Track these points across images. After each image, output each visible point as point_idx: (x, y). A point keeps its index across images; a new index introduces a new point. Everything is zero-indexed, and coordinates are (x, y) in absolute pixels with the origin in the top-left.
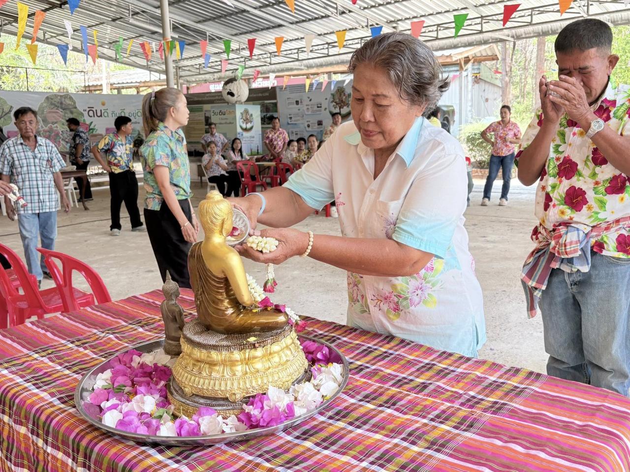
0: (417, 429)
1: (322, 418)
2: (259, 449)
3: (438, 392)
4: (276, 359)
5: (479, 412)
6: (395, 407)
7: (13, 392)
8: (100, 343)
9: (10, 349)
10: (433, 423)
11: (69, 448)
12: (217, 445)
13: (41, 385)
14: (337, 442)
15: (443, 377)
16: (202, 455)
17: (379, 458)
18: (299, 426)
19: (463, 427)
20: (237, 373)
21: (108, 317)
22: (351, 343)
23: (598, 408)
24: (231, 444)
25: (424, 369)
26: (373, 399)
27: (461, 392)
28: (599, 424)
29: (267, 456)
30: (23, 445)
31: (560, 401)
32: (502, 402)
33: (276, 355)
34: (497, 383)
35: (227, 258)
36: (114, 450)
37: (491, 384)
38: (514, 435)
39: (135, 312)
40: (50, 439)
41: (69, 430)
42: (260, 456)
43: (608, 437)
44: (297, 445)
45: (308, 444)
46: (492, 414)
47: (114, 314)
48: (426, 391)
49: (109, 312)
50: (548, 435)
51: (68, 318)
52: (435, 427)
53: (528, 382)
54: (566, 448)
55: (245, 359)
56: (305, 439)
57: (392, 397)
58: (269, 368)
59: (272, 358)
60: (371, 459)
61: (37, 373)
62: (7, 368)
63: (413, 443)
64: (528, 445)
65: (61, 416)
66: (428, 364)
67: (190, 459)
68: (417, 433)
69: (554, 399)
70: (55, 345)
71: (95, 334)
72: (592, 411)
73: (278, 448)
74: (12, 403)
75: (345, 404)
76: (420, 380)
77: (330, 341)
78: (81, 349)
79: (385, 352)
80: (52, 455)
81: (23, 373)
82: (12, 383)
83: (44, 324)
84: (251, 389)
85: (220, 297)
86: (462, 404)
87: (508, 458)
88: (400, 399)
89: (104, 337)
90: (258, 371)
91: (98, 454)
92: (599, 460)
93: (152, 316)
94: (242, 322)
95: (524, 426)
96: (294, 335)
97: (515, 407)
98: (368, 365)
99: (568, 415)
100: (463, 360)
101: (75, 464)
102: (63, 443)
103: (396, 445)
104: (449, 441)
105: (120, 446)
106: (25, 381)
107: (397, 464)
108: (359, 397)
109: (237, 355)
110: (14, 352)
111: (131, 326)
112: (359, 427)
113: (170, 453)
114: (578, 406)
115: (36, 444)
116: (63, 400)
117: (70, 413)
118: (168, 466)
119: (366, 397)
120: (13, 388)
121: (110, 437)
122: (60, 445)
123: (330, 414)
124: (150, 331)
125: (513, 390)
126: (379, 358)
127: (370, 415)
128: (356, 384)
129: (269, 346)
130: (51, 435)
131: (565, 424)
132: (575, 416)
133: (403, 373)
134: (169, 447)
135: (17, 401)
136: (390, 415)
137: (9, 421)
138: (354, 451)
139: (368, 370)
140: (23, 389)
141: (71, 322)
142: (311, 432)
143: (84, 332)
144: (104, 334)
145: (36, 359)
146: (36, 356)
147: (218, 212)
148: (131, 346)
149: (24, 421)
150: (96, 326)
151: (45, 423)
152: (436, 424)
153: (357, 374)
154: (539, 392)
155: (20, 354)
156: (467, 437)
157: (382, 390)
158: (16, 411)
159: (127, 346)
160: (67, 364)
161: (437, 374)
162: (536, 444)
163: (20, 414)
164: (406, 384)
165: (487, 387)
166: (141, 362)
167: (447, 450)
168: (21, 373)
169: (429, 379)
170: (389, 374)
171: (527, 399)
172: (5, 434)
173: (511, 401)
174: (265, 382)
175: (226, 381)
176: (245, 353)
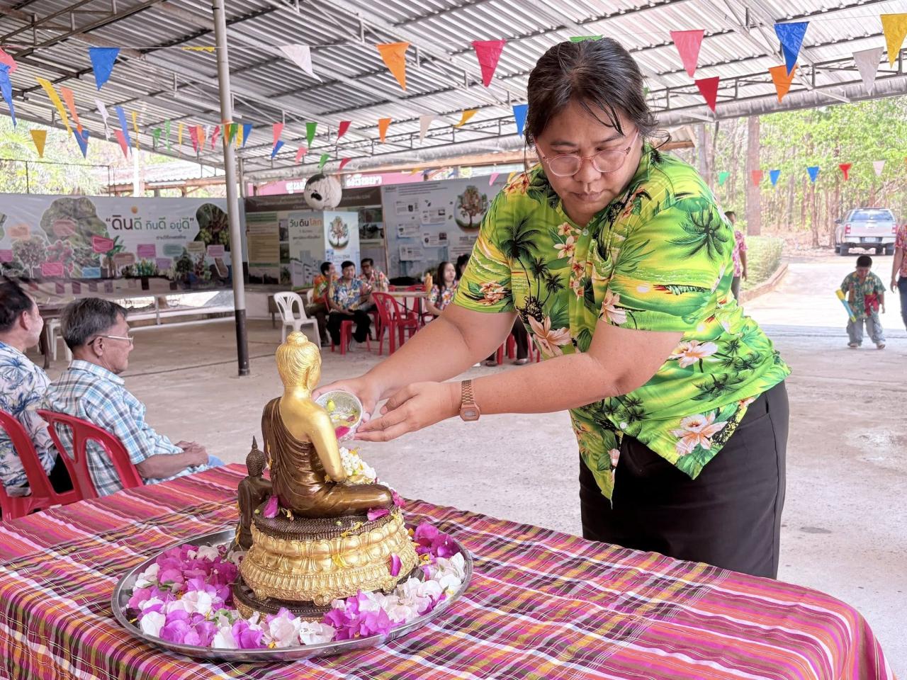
0: (559, 637)
1: (436, 628)
2: (354, 665)
3: (588, 593)
4: (376, 551)
5: (639, 617)
6: (532, 613)
7: (26, 600)
8: (141, 537)
9: (18, 545)
10: (580, 630)
11: (105, 668)
12: (299, 662)
13: (64, 590)
14: (455, 656)
15: (595, 575)
16: (279, 674)
17: (508, 673)
18: (407, 637)
19: (618, 635)
20: (325, 568)
21: (150, 504)
22: (476, 534)
23: (791, 609)
24: (315, 660)
25: (570, 565)
26: (505, 604)
27: (618, 593)
28: (790, 628)
29: (364, 673)
30: (41, 670)
31: (744, 602)
32: (670, 603)
33: (376, 545)
34: (664, 581)
35: (312, 418)
36: (164, 669)
37: (657, 582)
38: (683, 643)
39: (186, 496)
40: (79, 659)
41: (105, 646)
42: (355, 673)
43: (799, 643)
44: (403, 660)
45: (417, 659)
46: (655, 618)
47: (157, 499)
48: (574, 591)
49: (151, 497)
50: (725, 643)
51: (96, 506)
52: (582, 636)
53: (704, 579)
54: (746, 657)
56: (413, 653)
57: (529, 600)
58: (367, 562)
59: (371, 549)
60: (497, 674)
61: (58, 575)
62: (17, 570)
63: (553, 654)
64: (699, 654)
65: (93, 628)
66: (575, 559)
68: (559, 642)
69: (736, 599)
70: (80, 541)
71: (133, 525)
72: (782, 613)
73: (379, 664)
74: (26, 614)
75: (465, 611)
76: (565, 579)
77: (448, 531)
78: (115, 545)
79: (521, 545)
81: (40, 576)
82: (25, 589)
83: (63, 514)
84: (343, 590)
85: (303, 469)
86: (618, 608)
87: (671, 670)
88: (539, 603)
89: (145, 529)
90: (352, 567)
91: (144, 674)
92: (787, 670)
93: (210, 502)
94: (332, 502)
97: (686, 610)
98: (497, 562)
102: (97, 663)
103: (531, 657)
104: (599, 651)
105: (173, 664)
106: (42, 586)
108: (486, 601)
109: (325, 545)
110: (25, 549)
111: (182, 515)
112: (483, 638)
113: (237, 672)
114: (767, 608)
115: (60, 667)
116: (94, 609)
117: (106, 624)
119: (495, 601)
120: (27, 595)
121: (159, 652)
122: (94, 667)
123: (447, 622)
124: (207, 522)
125: (684, 589)
126: (513, 552)
127: (499, 623)
128: (481, 584)
129: (367, 533)
130: (80, 653)
132: (761, 619)
133: (543, 571)
134: (237, 664)
135: (33, 611)
136: (525, 622)
137: (22, 638)
138: (477, 666)
140: (41, 596)
141: (100, 510)
142: (421, 645)
143: (118, 523)
144: (146, 525)
145: (55, 558)
146: (55, 554)
148: (181, 541)
149: (42, 637)
150: (133, 515)
151: (72, 637)
152: (584, 632)
153: (483, 572)
154: (717, 591)
155: (33, 553)
156: (622, 647)
157: (515, 592)
158: (32, 625)
159: (177, 541)
160: (97, 565)
161: (588, 571)
162: (708, 654)
163: (38, 628)
164: (547, 584)
165: (651, 585)
166: (199, 557)
167: (594, 663)
168: (36, 576)
169: (576, 578)
170: (525, 572)
171: (702, 600)
172: (17, 657)
173: (681, 602)
174: (362, 580)
175: (310, 579)
176: (335, 543)
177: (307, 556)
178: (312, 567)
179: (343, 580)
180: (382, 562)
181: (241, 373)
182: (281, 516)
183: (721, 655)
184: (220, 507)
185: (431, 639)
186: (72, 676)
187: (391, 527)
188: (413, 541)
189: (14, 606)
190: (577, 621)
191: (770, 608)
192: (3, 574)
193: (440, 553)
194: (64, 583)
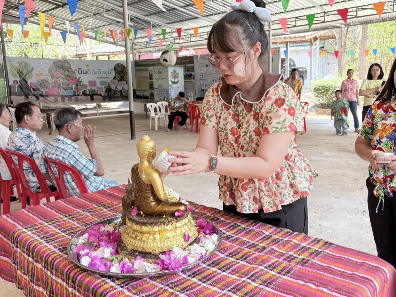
0: (257, 273)
1: (204, 266)
2: (167, 282)
3: (272, 252)
4: (179, 231)
5: (293, 264)
6: (246, 260)
7: (33, 244)
8: (82, 218)
9: (32, 219)
10: (266, 270)
11: (64, 277)
12: (144, 279)
13: (49, 241)
14: (211, 279)
15: (276, 244)
16: (136, 284)
17: (233, 288)
18: (190, 269)
19: (283, 273)
21: (87, 202)
22: (225, 221)
23: (362, 264)
24: (151, 278)
25: (265, 239)
26: (235, 255)
27: (285, 252)
28: (361, 273)
29: (171, 286)
30: (40, 274)
31: (341, 259)
32: (307, 259)
33: (179, 229)
34: (306, 248)
35: (151, 174)
36: (88, 279)
37: (302, 248)
38: (311, 278)
39: (103, 199)
40: (54, 272)
41: (64, 267)
42: (167, 285)
43: (364, 281)
44: (189, 280)
45: (195, 280)
46: (301, 266)
47: (90, 200)
48: (265, 251)
49: (87, 199)
50: (331, 279)
51: (65, 202)
52: (267, 272)
53: (324, 248)
54: (339, 287)
55: (161, 231)
56: (193, 277)
57: (245, 254)
58: (175, 236)
59: (177, 230)
60: (229, 289)
61: (47, 234)
62: (30, 231)
63: (254, 281)
64: (318, 284)
65: (59, 259)
66: (267, 236)
67: (129, 286)
68: (256, 275)
69: (337, 258)
70: (57, 218)
71: (79, 212)
72: (358, 266)
73: (178, 281)
74: (33, 251)
75: (218, 258)
76: (262, 245)
78: (71, 221)
79: (244, 228)
80: (55, 281)
81: (39, 234)
82: (33, 240)
83: (50, 206)
84: (164, 248)
85: (148, 195)
86: (284, 260)
87: (305, 291)
88: (250, 256)
89: (84, 214)
90: (168, 238)
91: (79, 281)
92: (357, 294)
93: (112, 202)
94: (160, 210)
95: (318, 274)
96: (190, 217)
97: (314, 262)
98: (233, 235)
99: (344, 267)
101: (67, 286)
103: (244, 281)
104: (274, 280)
105: (91, 277)
106: (40, 238)
107: (243, 292)
109: (156, 228)
110: (34, 221)
111: (100, 208)
112: (224, 271)
113: (118, 282)
116: (60, 250)
117: (65, 258)
118: (117, 289)
119: (230, 254)
120: (34, 242)
121: (85, 272)
122: (60, 275)
123: (209, 263)
124: (110, 211)
125: (314, 252)
126: (240, 231)
127: (231, 264)
128: (225, 245)
129: (175, 223)
132: (348, 268)
133: (252, 240)
134: (118, 279)
135: (36, 250)
136: (243, 265)
137: (32, 260)
138: (220, 285)
140: (39, 243)
141: (67, 205)
142: (197, 273)
143: (73, 211)
144: (84, 212)
145: (46, 226)
146: (46, 224)
147: (147, 147)
148: (99, 220)
149: (40, 261)
150: (79, 207)
151: (51, 262)
153: (226, 240)
154: (329, 254)
155: (37, 223)
156: (284, 279)
157: (240, 250)
158: (35, 255)
159: (97, 220)
160: (63, 230)
161: (273, 242)
162: (323, 284)
163: (38, 257)
164: (254, 247)
165: (300, 249)
166: (106, 230)
167: (272, 286)
169: (267, 245)
170: (245, 241)
171: (322, 258)
172: (30, 268)
173: (312, 258)
174: (172, 244)
175: (150, 243)
176: (161, 228)
177: (149, 233)
178: (151, 237)
179: (164, 244)
180: (181, 236)
181: (132, 138)
182: (139, 215)
183: (328, 285)
184: (116, 205)
186: (51, 278)
187: (186, 221)
188: (196, 226)
189: (28, 247)
190: (265, 265)
192: (24, 232)
193: (207, 232)
194: (49, 238)
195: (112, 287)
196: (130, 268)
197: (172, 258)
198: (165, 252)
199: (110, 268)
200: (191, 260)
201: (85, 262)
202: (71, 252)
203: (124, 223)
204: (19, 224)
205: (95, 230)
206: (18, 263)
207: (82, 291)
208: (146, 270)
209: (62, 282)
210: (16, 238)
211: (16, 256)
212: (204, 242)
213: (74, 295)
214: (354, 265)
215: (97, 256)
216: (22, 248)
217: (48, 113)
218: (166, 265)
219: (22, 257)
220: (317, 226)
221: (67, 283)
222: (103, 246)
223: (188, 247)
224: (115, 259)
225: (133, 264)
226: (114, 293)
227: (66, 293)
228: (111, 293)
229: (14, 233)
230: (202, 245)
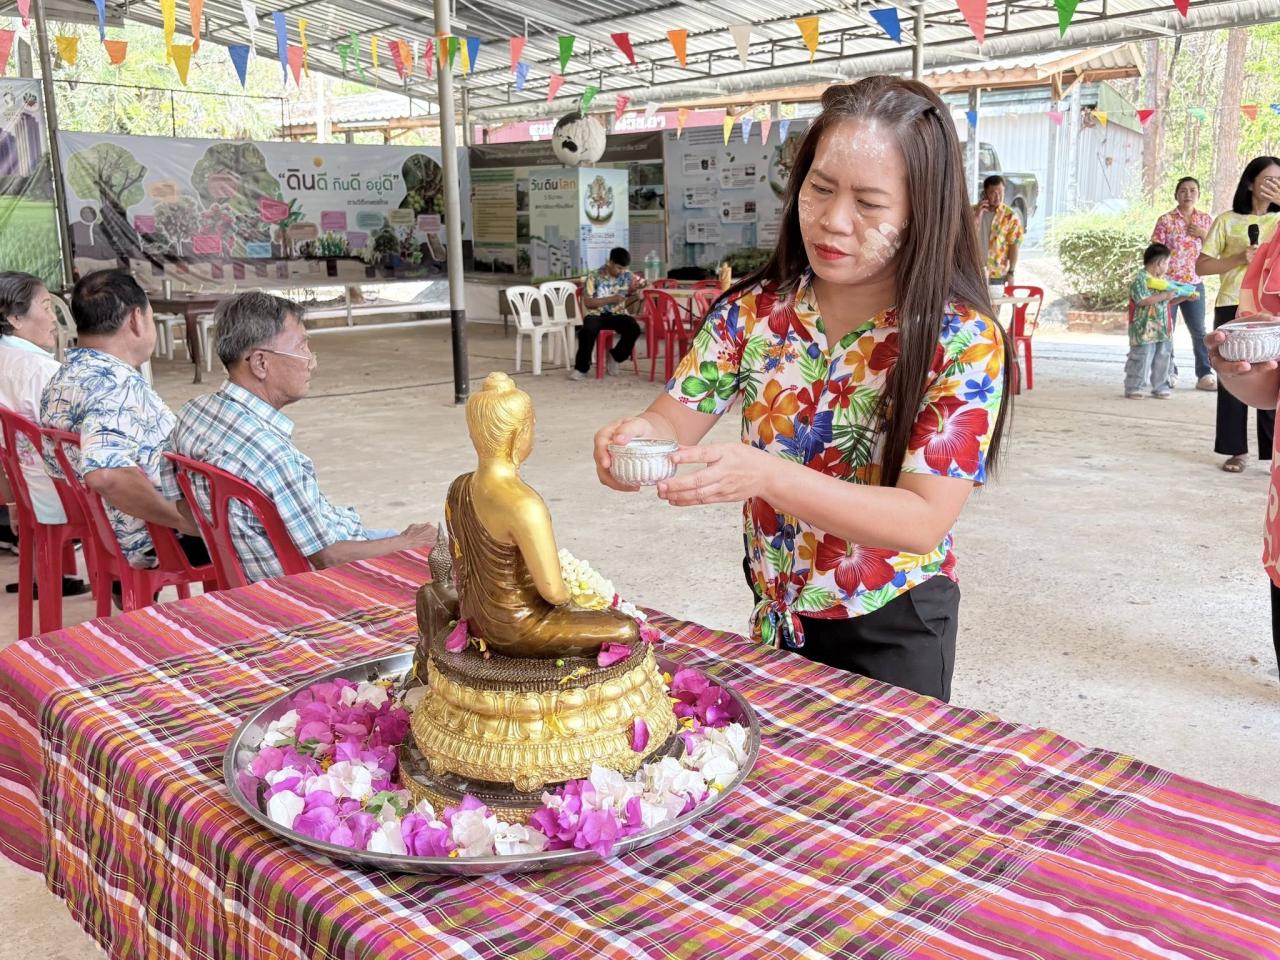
0: (888, 868)
2: (568, 890)
3: (939, 793)
4: (611, 711)
5: (1019, 842)
6: (849, 821)
7: (113, 743)
8: (280, 656)
9: (115, 659)
10: (922, 858)
11: (210, 860)
12: (488, 877)
13: (166, 733)
14: (725, 885)
15: (952, 764)
16: (455, 896)
17: (804, 924)
18: (652, 847)
19: (984, 872)
20: (532, 736)
21: (300, 603)
22: (770, 681)
23: (1273, 850)
24: (515, 876)
25: (914, 745)
26: (806, 802)
27: (986, 797)
28: (1269, 883)
29: (582, 906)
30: (128, 847)
31: (1193, 829)
32: (1070, 822)
33: (611, 703)
34: (1062, 783)
35: (518, 508)
36: (291, 873)
37: (1049, 782)
38: (1088, 896)
39: (352, 594)
40: (177, 840)
41: (211, 827)
42: (569, 905)
44: (644, 887)
45: (665, 887)
46: (1045, 847)
47: (312, 597)
48: (915, 791)
49: (302, 592)
50: (1160, 902)
52: (926, 868)
53: (1127, 784)
54: (1194, 932)
55: (549, 709)
56: (661, 876)
57: (844, 800)
58: (597, 729)
59: (603, 709)
60: (788, 925)
61: (161, 708)
62: (105, 696)
63: (877, 897)
64: (1115, 919)
65: (197, 798)
66: (922, 735)
67: (432, 901)
68: (888, 877)
69: (1180, 823)
70: (196, 656)
71: (272, 636)
72: (1258, 856)
73: (606, 890)
74: (111, 765)
75: (747, 809)
76: (903, 768)
78: (244, 667)
79: (839, 706)
80: (180, 871)
81: (135, 708)
82: (112, 727)
83: (179, 612)
84: (559, 770)
85: (503, 584)
86: (986, 823)
87: (1068, 945)
88: (860, 806)
89: (288, 644)
90: (574, 735)
91: (262, 876)
93: (385, 605)
94: (546, 636)
95: (1112, 879)
96: (649, 662)
97: (1095, 836)
98: (799, 730)
99: (1206, 859)
100: (996, 730)
101: (220, 891)
102: (200, 850)
103: (842, 899)
104: (951, 899)
105: (303, 866)
106: (137, 723)
107: (838, 939)
109: (533, 701)
110: (121, 664)
111: (343, 623)
112: (770, 858)
113: (395, 887)
114: (1230, 843)
115: (152, 847)
116: (203, 767)
117: (216, 793)
118: (391, 911)
119: (791, 796)
120: (115, 736)
121: (283, 846)
122: (195, 854)
123: (715, 826)
124: (379, 636)
125: (1094, 799)
126: (825, 715)
127: (796, 835)
128: (772, 766)
129: (597, 685)
130: (179, 832)
131: (1200, 880)
132: (1222, 864)
133: (870, 750)
134: (395, 874)
135: (121, 762)
136: (837, 837)
137: (105, 798)
138: (756, 908)
139: (800, 740)
140: (133, 739)
141: (230, 611)
142: (674, 863)
143: (253, 631)
144: (290, 637)
145: (159, 681)
146: (160, 674)
147: (503, 415)
148: (339, 666)
149: (131, 800)
150: (275, 619)
151: (169, 808)
152: (929, 862)
153: (776, 746)
154: (1149, 807)
155: (131, 670)
156: (988, 894)
157: (824, 783)
158: (118, 779)
159: (331, 665)
160: (216, 695)
161: (940, 757)
162: (1130, 919)
163: (126, 786)
164: (876, 773)
165: (1041, 788)
166: (359, 700)
167: (943, 919)
168: (130, 707)
169: (921, 768)
170: (842, 750)
171: (1122, 821)
172: (97, 823)
173: (1088, 821)
174: (588, 756)
175: (510, 750)
176: (549, 698)
177: (507, 716)
178: (514, 732)
179: (559, 756)
180: (620, 730)
181: (458, 400)
182: (471, 651)
183: (1152, 924)
184: (399, 614)
185: (691, 853)
187: (637, 675)
188: (670, 695)
189: (97, 751)
190: (918, 842)
191: (1235, 844)
192: (86, 701)
193: (710, 716)
194: (167, 722)
195: (374, 903)
196: (439, 840)
197: (586, 807)
198: (563, 784)
199: (368, 836)
200: (655, 817)
201: (283, 811)
202: (237, 775)
203: (420, 678)
204: (69, 671)
205: (323, 700)
206: (59, 807)
207: (271, 915)
208: (494, 848)
209: (203, 879)
210: (57, 719)
211: (55, 782)
212: (697, 752)
213: (241, 924)
214: (1243, 852)
215: (327, 793)
216: (74, 755)
217: (190, 312)
218: (564, 831)
219: (72, 786)
220: (1071, 700)
221: (219, 882)
222: (346, 758)
223: (641, 768)
224: (386, 804)
225: (448, 823)
226: (381, 928)
227: (216, 916)
228: (371, 925)
229: (52, 702)
230: (690, 761)
